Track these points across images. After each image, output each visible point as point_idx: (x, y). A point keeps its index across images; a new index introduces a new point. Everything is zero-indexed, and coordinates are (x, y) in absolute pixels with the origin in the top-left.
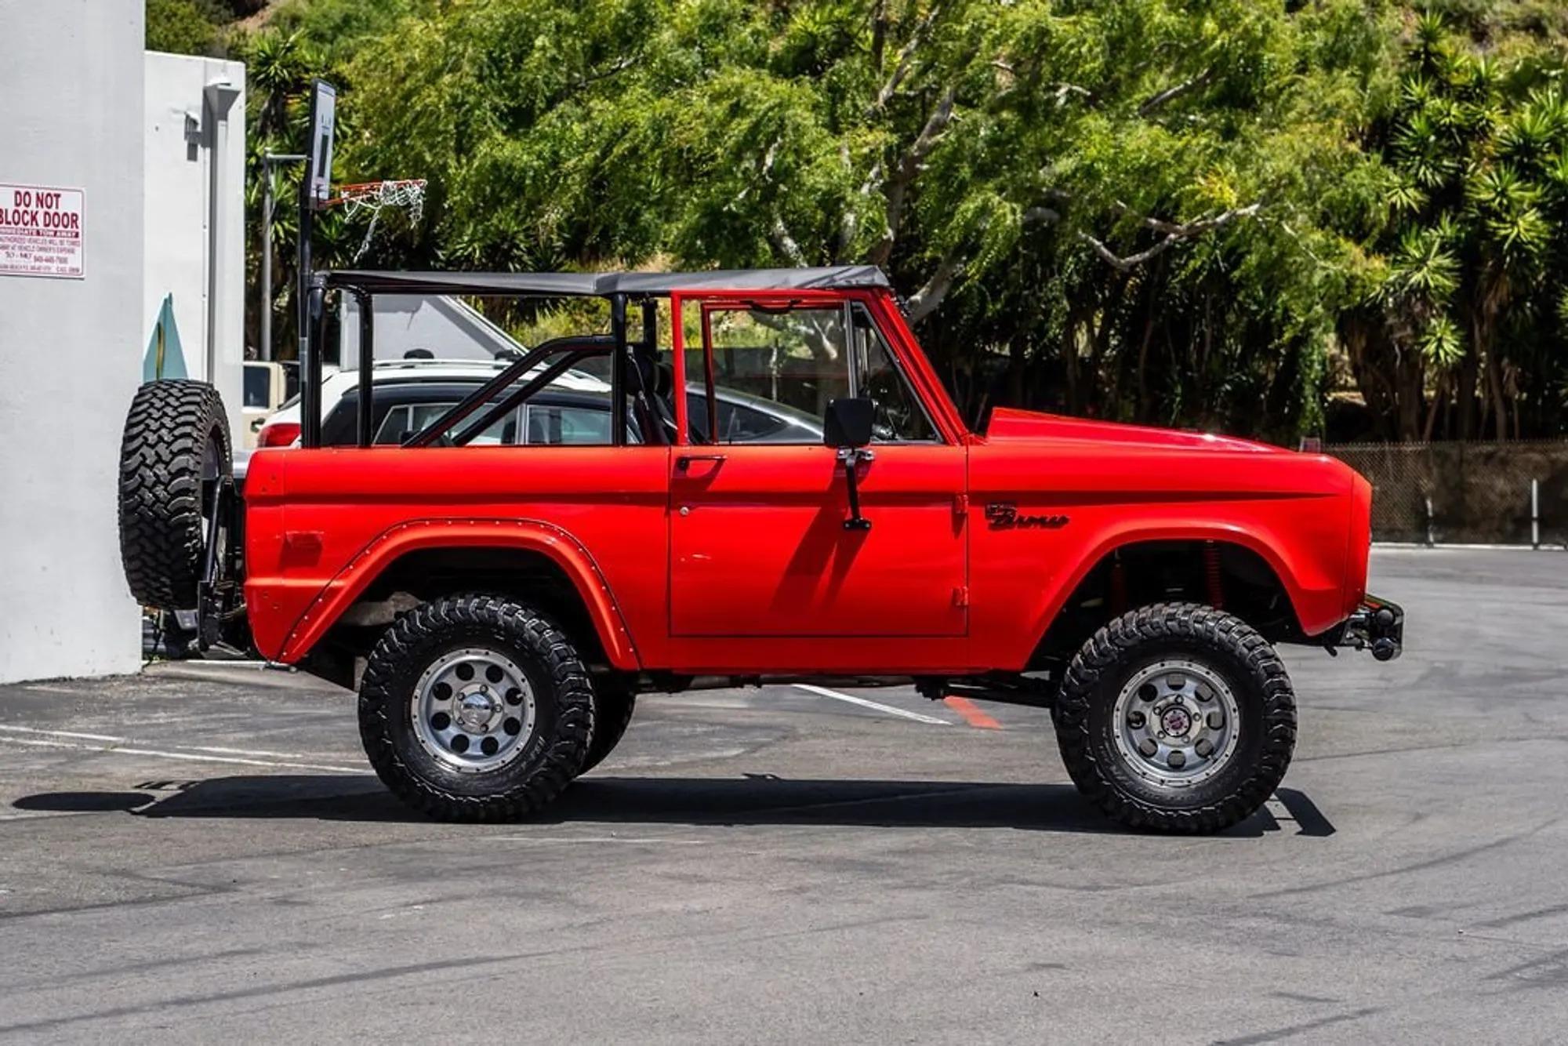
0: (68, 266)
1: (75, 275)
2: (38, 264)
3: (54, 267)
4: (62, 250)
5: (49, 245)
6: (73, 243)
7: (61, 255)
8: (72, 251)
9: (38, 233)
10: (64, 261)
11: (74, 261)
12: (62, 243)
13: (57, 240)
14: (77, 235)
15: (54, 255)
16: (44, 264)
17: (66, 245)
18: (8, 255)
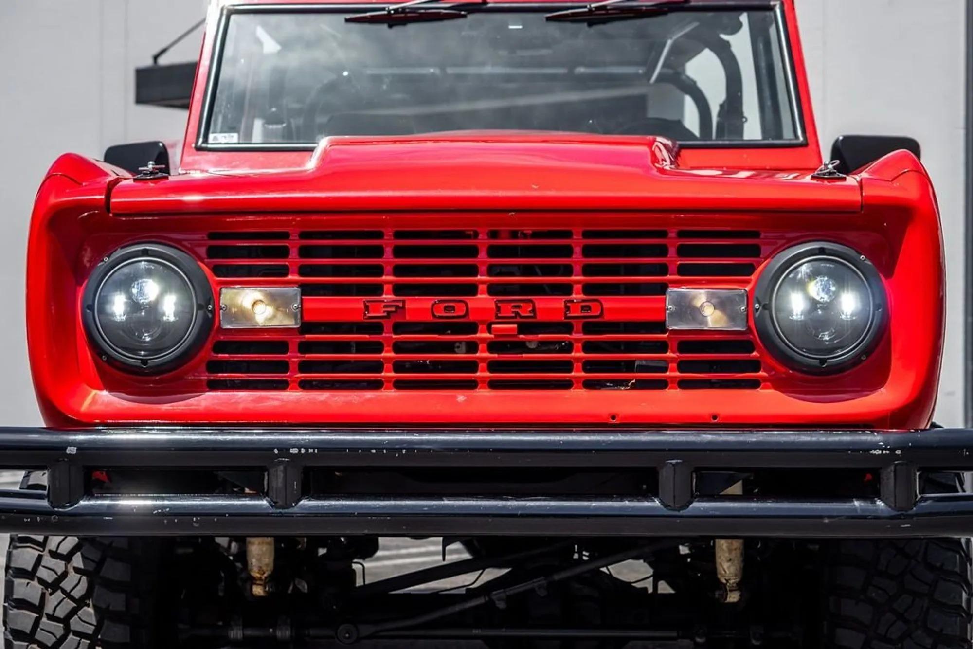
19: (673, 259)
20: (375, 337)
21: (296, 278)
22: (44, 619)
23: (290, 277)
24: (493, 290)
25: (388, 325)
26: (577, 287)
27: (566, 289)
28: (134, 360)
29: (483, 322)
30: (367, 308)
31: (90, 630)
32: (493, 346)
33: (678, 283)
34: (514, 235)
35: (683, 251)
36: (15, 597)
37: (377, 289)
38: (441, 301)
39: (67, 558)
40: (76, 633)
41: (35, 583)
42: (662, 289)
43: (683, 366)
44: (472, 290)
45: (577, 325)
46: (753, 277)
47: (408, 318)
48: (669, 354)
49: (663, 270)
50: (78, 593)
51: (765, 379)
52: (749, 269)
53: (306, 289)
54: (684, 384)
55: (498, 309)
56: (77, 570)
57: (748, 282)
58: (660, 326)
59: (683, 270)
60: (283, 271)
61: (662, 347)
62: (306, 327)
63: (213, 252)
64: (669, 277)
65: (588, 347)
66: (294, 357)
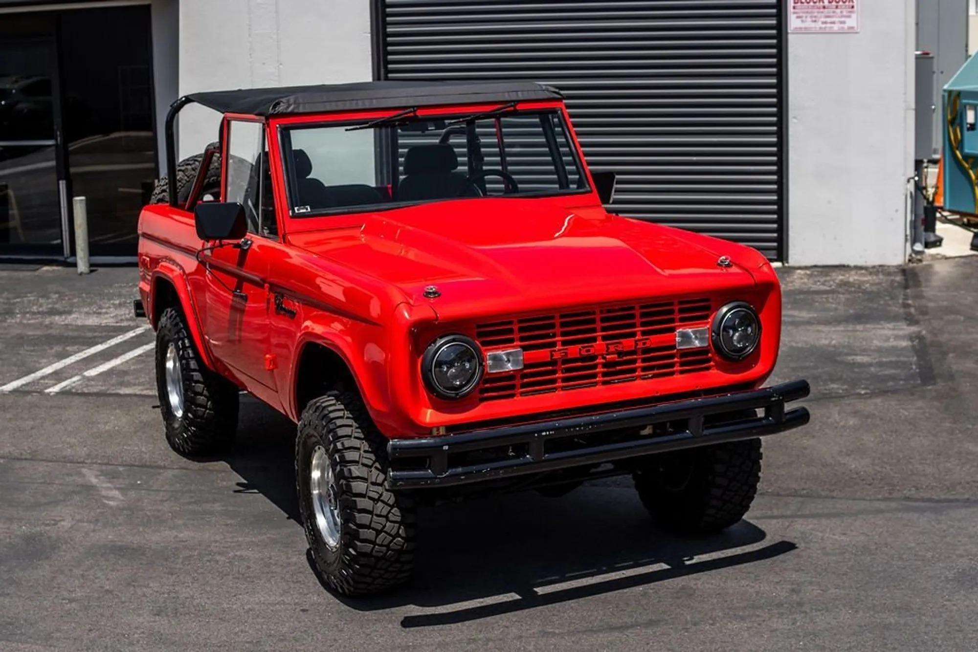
0: (846, 26)
1: (851, 31)
2: (824, 26)
3: (836, 27)
4: (842, 16)
5: (832, 14)
6: (850, 12)
7: (843, 19)
8: (849, 17)
9: (824, 7)
10: (844, 22)
11: (851, 22)
12: (841, 12)
13: (838, 11)
14: (853, 7)
15: (836, 20)
16: (829, 25)
17: (845, 13)
18: (802, 21)
19: (678, 316)
20: (555, 368)
21: (519, 343)
22: (374, 517)
23: (515, 343)
24: (605, 338)
25: (559, 363)
26: (639, 333)
27: (633, 335)
28: (452, 394)
29: (599, 355)
30: (552, 355)
31: (399, 519)
32: (605, 365)
33: (680, 326)
34: (609, 311)
35: (681, 311)
36: (359, 507)
37: (553, 344)
38: (584, 347)
39: (381, 485)
40: (392, 522)
41: (367, 499)
42: (673, 330)
43: (682, 364)
44: (594, 339)
45: (640, 352)
46: (709, 320)
47: (569, 357)
48: (676, 359)
49: (672, 321)
50: (391, 502)
51: (713, 366)
52: (706, 317)
53: (525, 348)
54: (682, 372)
55: (608, 348)
56: (387, 490)
57: (707, 323)
58: (673, 347)
59: (682, 320)
60: (511, 341)
61: (672, 356)
62: (526, 366)
63: (480, 335)
64: (676, 324)
65: (644, 360)
66: (517, 382)
